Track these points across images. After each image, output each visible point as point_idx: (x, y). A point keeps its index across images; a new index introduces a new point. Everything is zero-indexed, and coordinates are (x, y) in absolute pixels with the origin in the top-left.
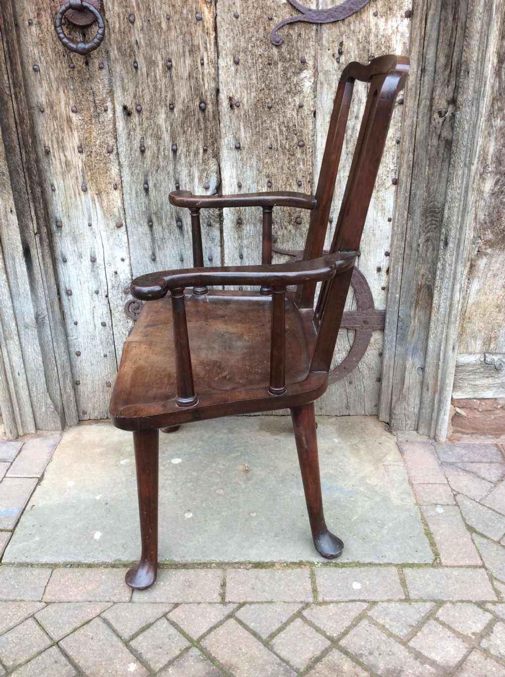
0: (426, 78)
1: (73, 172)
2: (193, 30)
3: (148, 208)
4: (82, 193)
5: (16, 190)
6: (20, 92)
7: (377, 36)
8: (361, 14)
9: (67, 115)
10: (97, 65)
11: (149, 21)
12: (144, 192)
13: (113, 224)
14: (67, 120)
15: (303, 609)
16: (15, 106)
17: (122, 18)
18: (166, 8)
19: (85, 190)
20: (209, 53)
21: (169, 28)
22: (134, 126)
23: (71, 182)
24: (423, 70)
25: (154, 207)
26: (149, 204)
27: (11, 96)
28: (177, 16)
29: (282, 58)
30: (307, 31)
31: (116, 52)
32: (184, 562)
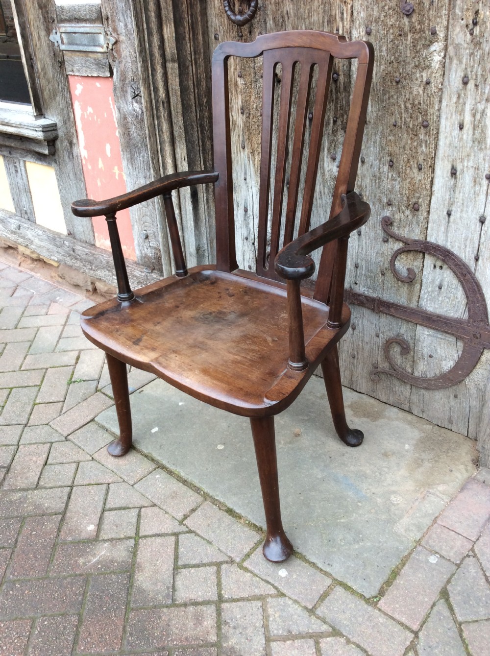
1: (237, 130)
3: (287, 171)
4: (242, 150)
5: (190, 142)
6: (199, 59)
9: (235, 79)
14: (235, 84)
15: (227, 562)
16: (194, 70)
19: (244, 148)
20: (345, 23)
23: (235, 138)
27: (192, 61)
29: (412, 29)
31: (271, 22)
32: (186, 479)
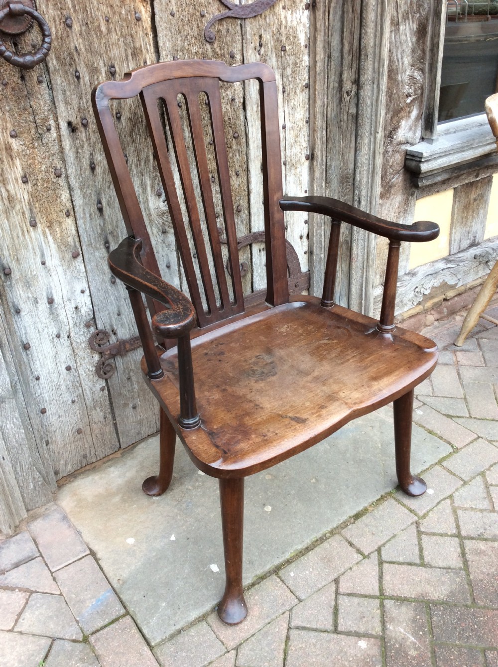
0: (332, 63)
1: (18, 207)
2: (133, 32)
3: (103, 229)
4: (31, 229)
7: (286, 27)
8: (274, 8)
9: (4, 142)
10: (35, 78)
11: (87, 24)
12: (98, 213)
13: (68, 256)
14: (6, 148)
15: (418, 527)
17: (58, 22)
18: (104, 8)
19: (34, 225)
20: (151, 55)
21: (109, 31)
22: (81, 143)
23: (16, 219)
24: (330, 57)
25: (110, 227)
26: (104, 224)
28: (117, 17)
29: (215, 54)
30: (233, 27)
31: (55, 62)
32: (306, 546)
